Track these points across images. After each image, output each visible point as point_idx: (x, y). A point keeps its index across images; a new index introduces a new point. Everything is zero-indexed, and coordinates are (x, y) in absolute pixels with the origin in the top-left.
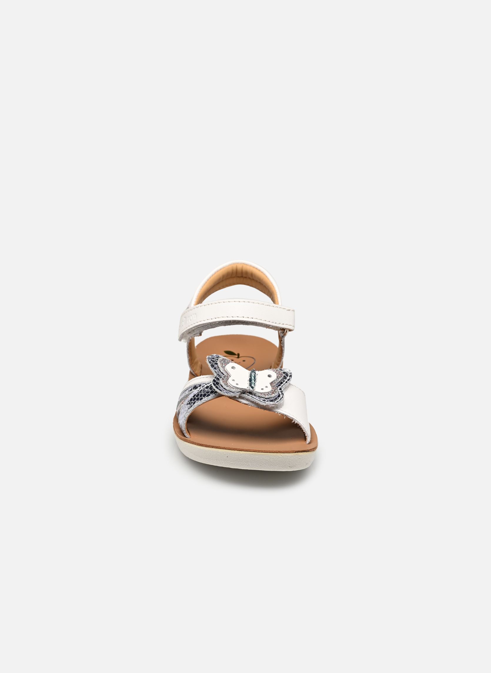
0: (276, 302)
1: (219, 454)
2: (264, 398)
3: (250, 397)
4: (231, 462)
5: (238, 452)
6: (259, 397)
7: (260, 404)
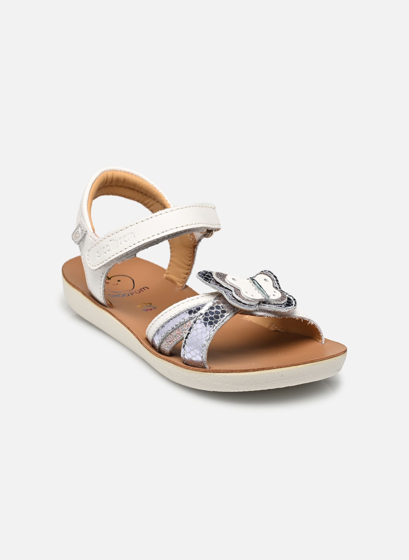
0: (167, 206)
1: (272, 375)
2: (280, 304)
3: (267, 307)
4: (285, 381)
5: (295, 367)
6: (275, 304)
7: (280, 312)
